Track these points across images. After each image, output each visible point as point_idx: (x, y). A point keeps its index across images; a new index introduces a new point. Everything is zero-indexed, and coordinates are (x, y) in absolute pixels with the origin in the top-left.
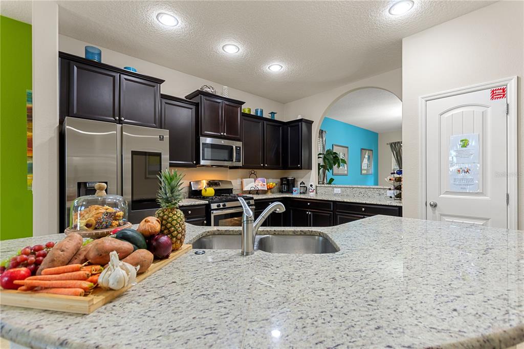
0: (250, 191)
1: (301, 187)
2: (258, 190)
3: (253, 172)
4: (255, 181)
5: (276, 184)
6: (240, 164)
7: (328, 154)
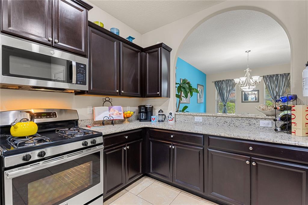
0: (103, 121)
1: (159, 115)
2: (112, 120)
3: (107, 99)
4: (109, 110)
5: (134, 113)
6: (85, 88)
7: (184, 83)
